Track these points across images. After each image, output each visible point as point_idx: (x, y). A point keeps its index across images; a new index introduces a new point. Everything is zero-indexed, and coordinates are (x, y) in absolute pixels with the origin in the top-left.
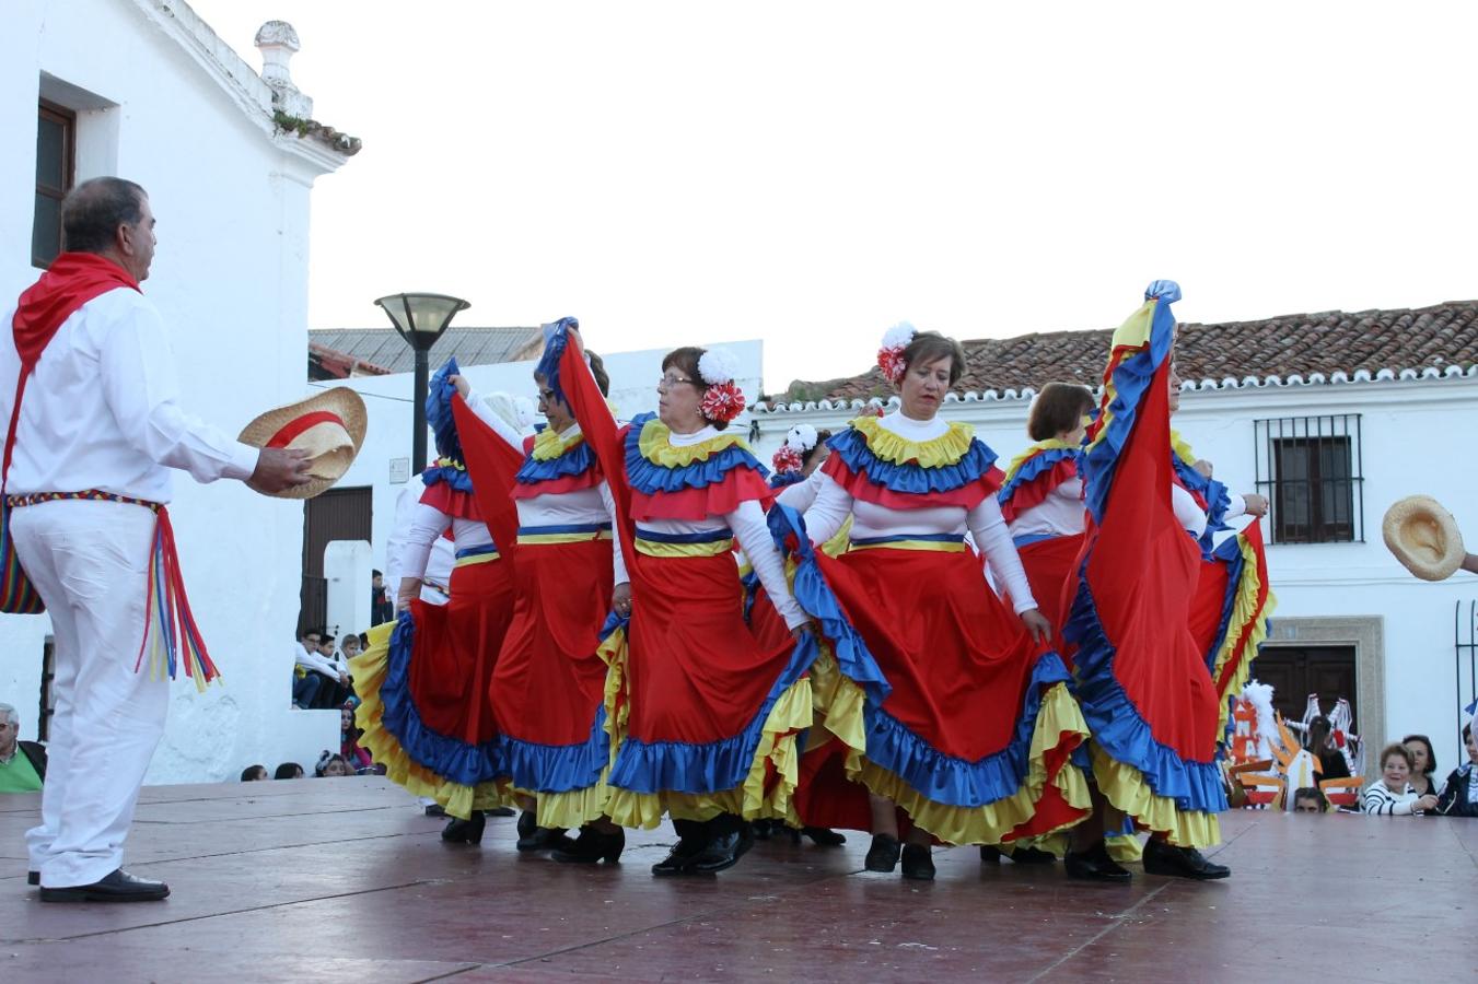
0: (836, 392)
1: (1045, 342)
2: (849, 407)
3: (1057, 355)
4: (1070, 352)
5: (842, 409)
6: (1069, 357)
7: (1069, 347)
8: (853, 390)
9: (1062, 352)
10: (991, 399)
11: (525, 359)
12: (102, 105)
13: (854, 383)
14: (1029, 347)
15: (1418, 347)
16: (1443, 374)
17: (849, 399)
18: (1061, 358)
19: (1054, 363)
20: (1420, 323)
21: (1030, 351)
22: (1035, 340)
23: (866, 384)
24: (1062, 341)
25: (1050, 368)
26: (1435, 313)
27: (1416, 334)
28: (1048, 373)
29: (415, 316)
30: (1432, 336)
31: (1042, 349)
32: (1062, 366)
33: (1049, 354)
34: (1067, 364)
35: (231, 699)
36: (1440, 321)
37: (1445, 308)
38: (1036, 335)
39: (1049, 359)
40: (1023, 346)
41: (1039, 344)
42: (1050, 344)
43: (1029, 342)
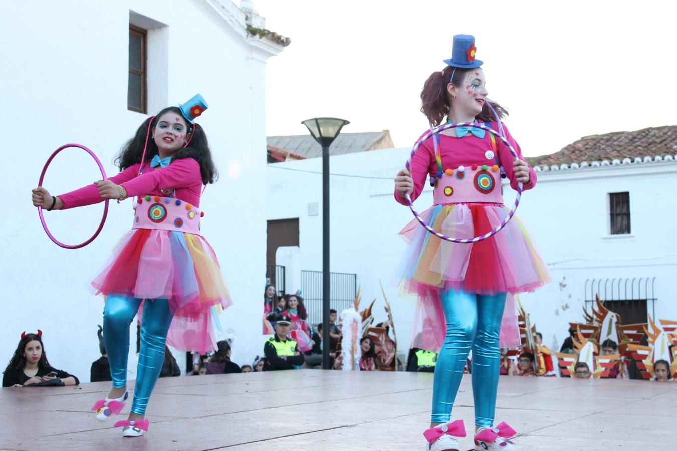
0: (543, 162)
1: (656, 131)
2: (550, 169)
3: (663, 138)
4: (670, 136)
5: (546, 171)
6: (670, 139)
7: (670, 134)
8: (552, 161)
9: (666, 137)
10: (627, 164)
11: (375, 148)
12: (160, 26)
13: (552, 157)
14: (647, 135)
17: (550, 165)
18: (665, 140)
19: (661, 143)
21: (648, 137)
22: (651, 130)
23: (559, 157)
24: (665, 131)
25: (659, 146)
28: (658, 148)
29: (322, 129)
31: (655, 135)
32: (666, 145)
33: (658, 138)
34: (668, 143)
35: (232, 330)
39: (658, 141)
40: (644, 134)
41: (653, 133)
42: (659, 132)
43: (647, 132)
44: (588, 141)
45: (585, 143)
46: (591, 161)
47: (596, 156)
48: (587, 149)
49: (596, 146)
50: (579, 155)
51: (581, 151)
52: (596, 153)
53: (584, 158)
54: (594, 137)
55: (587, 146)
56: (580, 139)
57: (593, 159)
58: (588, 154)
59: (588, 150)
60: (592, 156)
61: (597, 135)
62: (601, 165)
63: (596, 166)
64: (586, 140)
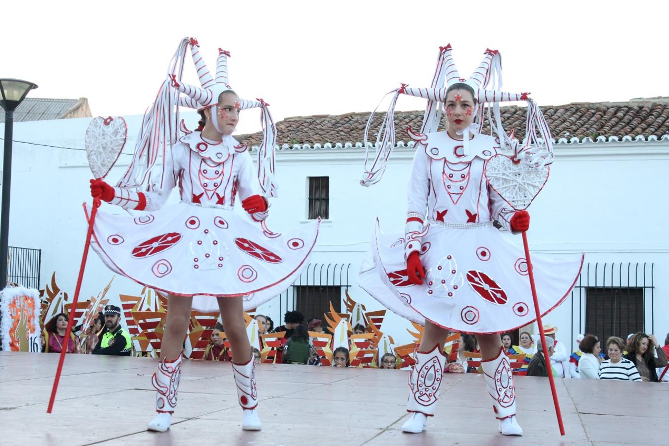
1: (359, 117)
8: (253, 140)
10: (328, 148)
11: (70, 117)
13: (254, 136)
14: (350, 120)
15: (556, 127)
16: (569, 142)
17: (251, 145)
20: (558, 114)
21: (351, 122)
22: (353, 116)
26: (567, 108)
27: (556, 120)
28: (360, 135)
29: (6, 91)
30: (564, 121)
31: (357, 122)
33: (360, 124)
36: (568, 113)
37: (572, 106)
38: (354, 113)
39: (360, 127)
40: (346, 119)
41: (355, 119)
42: (362, 119)
43: (350, 117)
44: (291, 123)
45: (287, 125)
46: (293, 143)
47: (298, 138)
48: (289, 130)
49: (298, 129)
50: (281, 137)
51: (284, 133)
52: (298, 135)
53: (286, 140)
54: (298, 120)
55: (290, 128)
56: (283, 120)
57: (294, 141)
58: (290, 136)
59: (290, 132)
60: (294, 139)
61: (300, 117)
62: (302, 148)
63: (297, 148)
64: (290, 121)
